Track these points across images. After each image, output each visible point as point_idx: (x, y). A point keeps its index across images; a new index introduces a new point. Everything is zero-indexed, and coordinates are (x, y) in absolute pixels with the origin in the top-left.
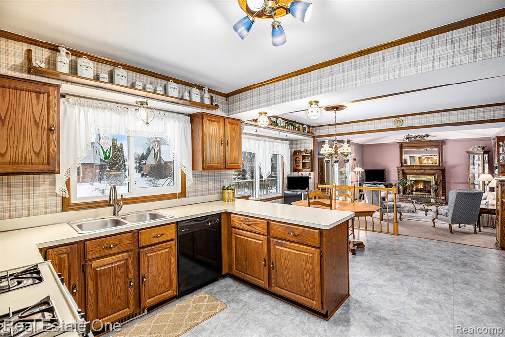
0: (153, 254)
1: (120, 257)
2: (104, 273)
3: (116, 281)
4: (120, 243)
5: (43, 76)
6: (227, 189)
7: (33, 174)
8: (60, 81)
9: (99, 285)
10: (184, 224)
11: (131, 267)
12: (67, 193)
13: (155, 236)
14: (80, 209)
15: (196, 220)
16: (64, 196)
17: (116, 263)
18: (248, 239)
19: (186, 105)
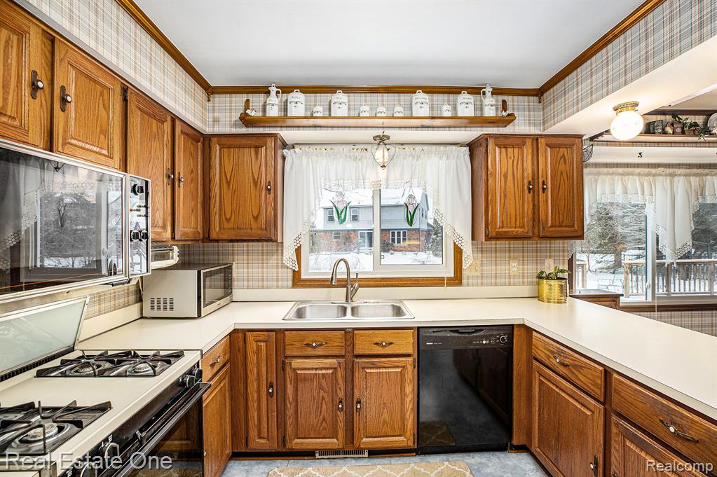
0: (375, 371)
1: (326, 363)
2: (305, 379)
3: (321, 394)
4: (326, 343)
5: (259, 127)
6: (548, 278)
7: (253, 241)
8: (275, 129)
9: (299, 393)
10: (430, 333)
11: (340, 381)
12: (297, 266)
13: (377, 344)
14: (310, 286)
15: (455, 329)
16: (294, 268)
17: (321, 369)
18: (563, 394)
19: (450, 127)
